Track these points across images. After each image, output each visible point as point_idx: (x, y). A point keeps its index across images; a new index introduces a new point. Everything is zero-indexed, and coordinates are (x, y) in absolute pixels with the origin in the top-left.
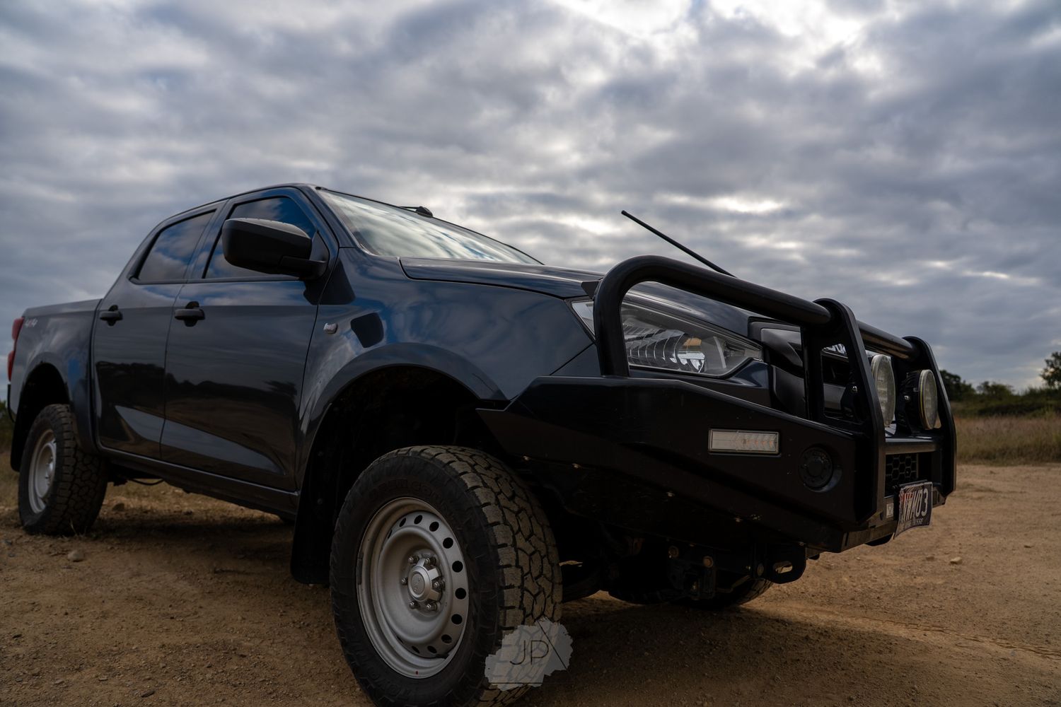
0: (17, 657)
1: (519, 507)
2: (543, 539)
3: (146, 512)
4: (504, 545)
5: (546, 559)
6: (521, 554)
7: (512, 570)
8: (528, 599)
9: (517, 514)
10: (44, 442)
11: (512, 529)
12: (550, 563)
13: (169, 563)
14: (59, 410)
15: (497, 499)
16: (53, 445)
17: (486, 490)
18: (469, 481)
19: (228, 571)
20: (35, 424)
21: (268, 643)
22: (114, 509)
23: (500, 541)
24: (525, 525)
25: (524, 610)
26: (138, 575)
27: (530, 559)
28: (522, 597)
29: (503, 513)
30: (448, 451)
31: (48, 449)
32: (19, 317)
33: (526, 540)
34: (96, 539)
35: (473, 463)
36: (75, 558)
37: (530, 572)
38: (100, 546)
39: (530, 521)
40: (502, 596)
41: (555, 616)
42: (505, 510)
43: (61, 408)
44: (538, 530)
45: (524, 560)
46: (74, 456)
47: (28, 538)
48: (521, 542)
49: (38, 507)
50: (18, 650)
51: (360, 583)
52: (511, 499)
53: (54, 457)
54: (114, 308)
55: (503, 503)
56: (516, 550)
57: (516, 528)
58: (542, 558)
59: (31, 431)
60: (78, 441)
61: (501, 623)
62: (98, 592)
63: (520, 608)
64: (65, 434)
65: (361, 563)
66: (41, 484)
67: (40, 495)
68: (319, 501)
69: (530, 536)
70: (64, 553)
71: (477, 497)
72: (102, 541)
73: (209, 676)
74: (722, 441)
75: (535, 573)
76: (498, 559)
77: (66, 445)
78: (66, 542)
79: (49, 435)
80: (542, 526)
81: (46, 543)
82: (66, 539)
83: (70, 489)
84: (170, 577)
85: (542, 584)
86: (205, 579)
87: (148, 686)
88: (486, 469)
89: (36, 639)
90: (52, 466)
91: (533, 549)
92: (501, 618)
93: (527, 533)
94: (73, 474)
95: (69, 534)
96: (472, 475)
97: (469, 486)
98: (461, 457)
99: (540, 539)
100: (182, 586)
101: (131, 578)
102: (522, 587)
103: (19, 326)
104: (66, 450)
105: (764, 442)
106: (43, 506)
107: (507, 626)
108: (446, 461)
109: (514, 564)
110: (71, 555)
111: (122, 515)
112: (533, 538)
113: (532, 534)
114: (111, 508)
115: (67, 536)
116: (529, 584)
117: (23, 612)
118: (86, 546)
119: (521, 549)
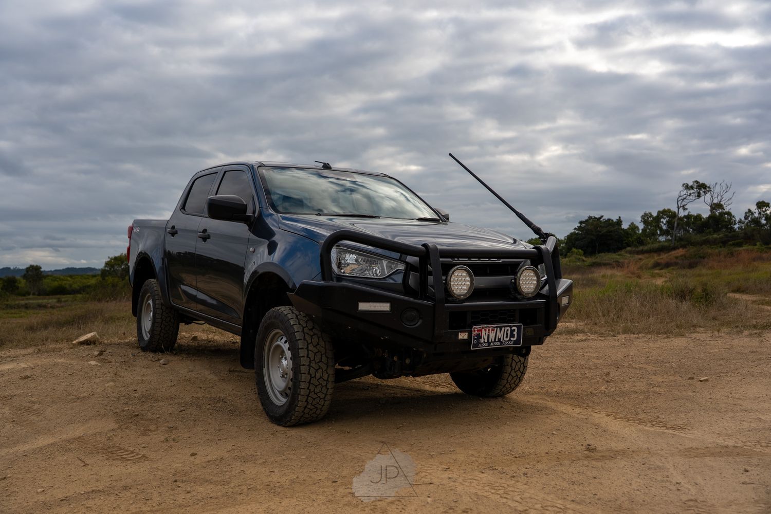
0: (135, 397)
1: (314, 333)
2: (324, 346)
3: (210, 342)
4: (303, 348)
5: (324, 355)
6: (310, 352)
7: (305, 358)
8: (312, 371)
9: (312, 336)
10: (147, 300)
11: (307, 342)
12: (326, 357)
13: (210, 366)
14: (153, 283)
15: (303, 329)
16: (151, 302)
17: (298, 326)
18: (292, 322)
19: (236, 371)
20: (142, 291)
21: (238, 398)
22: (191, 340)
23: (300, 347)
24: (315, 340)
25: (311, 375)
26: (192, 371)
27: (315, 355)
28: (309, 369)
29: (305, 336)
30: (290, 309)
31: (149, 304)
32: (131, 224)
33: (314, 347)
34: (175, 355)
35: (298, 313)
36: (163, 363)
37: (314, 360)
38: (177, 358)
39: (319, 340)
40: (300, 369)
41: (329, 380)
42: (306, 335)
43: (153, 281)
44: (322, 343)
45: (311, 355)
46: (161, 309)
47: (143, 353)
48: (311, 347)
49: (146, 337)
50: (135, 395)
51: (264, 367)
52: (311, 330)
53: (152, 309)
54: (173, 227)
55: (305, 331)
56: (308, 351)
57: (310, 342)
58: (322, 355)
59: (141, 294)
60: (162, 301)
61: (300, 380)
62: (171, 377)
63: (308, 374)
64: (156, 296)
65: (265, 358)
66: (147, 324)
67: (147, 330)
68: (251, 331)
69: (317, 345)
70: (159, 360)
71: (294, 329)
72: (179, 356)
73: (208, 407)
74: (363, 306)
75: (317, 360)
76: (299, 354)
77: (157, 303)
78: (160, 355)
79: (149, 296)
80: (325, 342)
81: (150, 355)
82: (160, 354)
83: (160, 327)
84: (207, 373)
85: (321, 366)
86: (224, 374)
87: (183, 409)
88: (304, 317)
89: (142, 392)
90: (151, 313)
91: (317, 351)
92: (300, 377)
93: (315, 344)
94: (161, 318)
95: (162, 352)
96: (295, 319)
97: (292, 324)
98: (294, 311)
99: (322, 347)
100: (212, 376)
101: (188, 373)
102: (309, 366)
103: (131, 230)
104: (157, 305)
105: (385, 307)
106: (149, 336)
107: (302, 380)
108: (286, 314)
109: (306, 356)
110: (162, 361)
111: (195, 344)
112: (318, 347)
113: (318, 344)
114: (190, 339)
115: (161, 352)
116: (313, 365)
117: (138, 383)
118: (169, 358)
119: (310, 350)
